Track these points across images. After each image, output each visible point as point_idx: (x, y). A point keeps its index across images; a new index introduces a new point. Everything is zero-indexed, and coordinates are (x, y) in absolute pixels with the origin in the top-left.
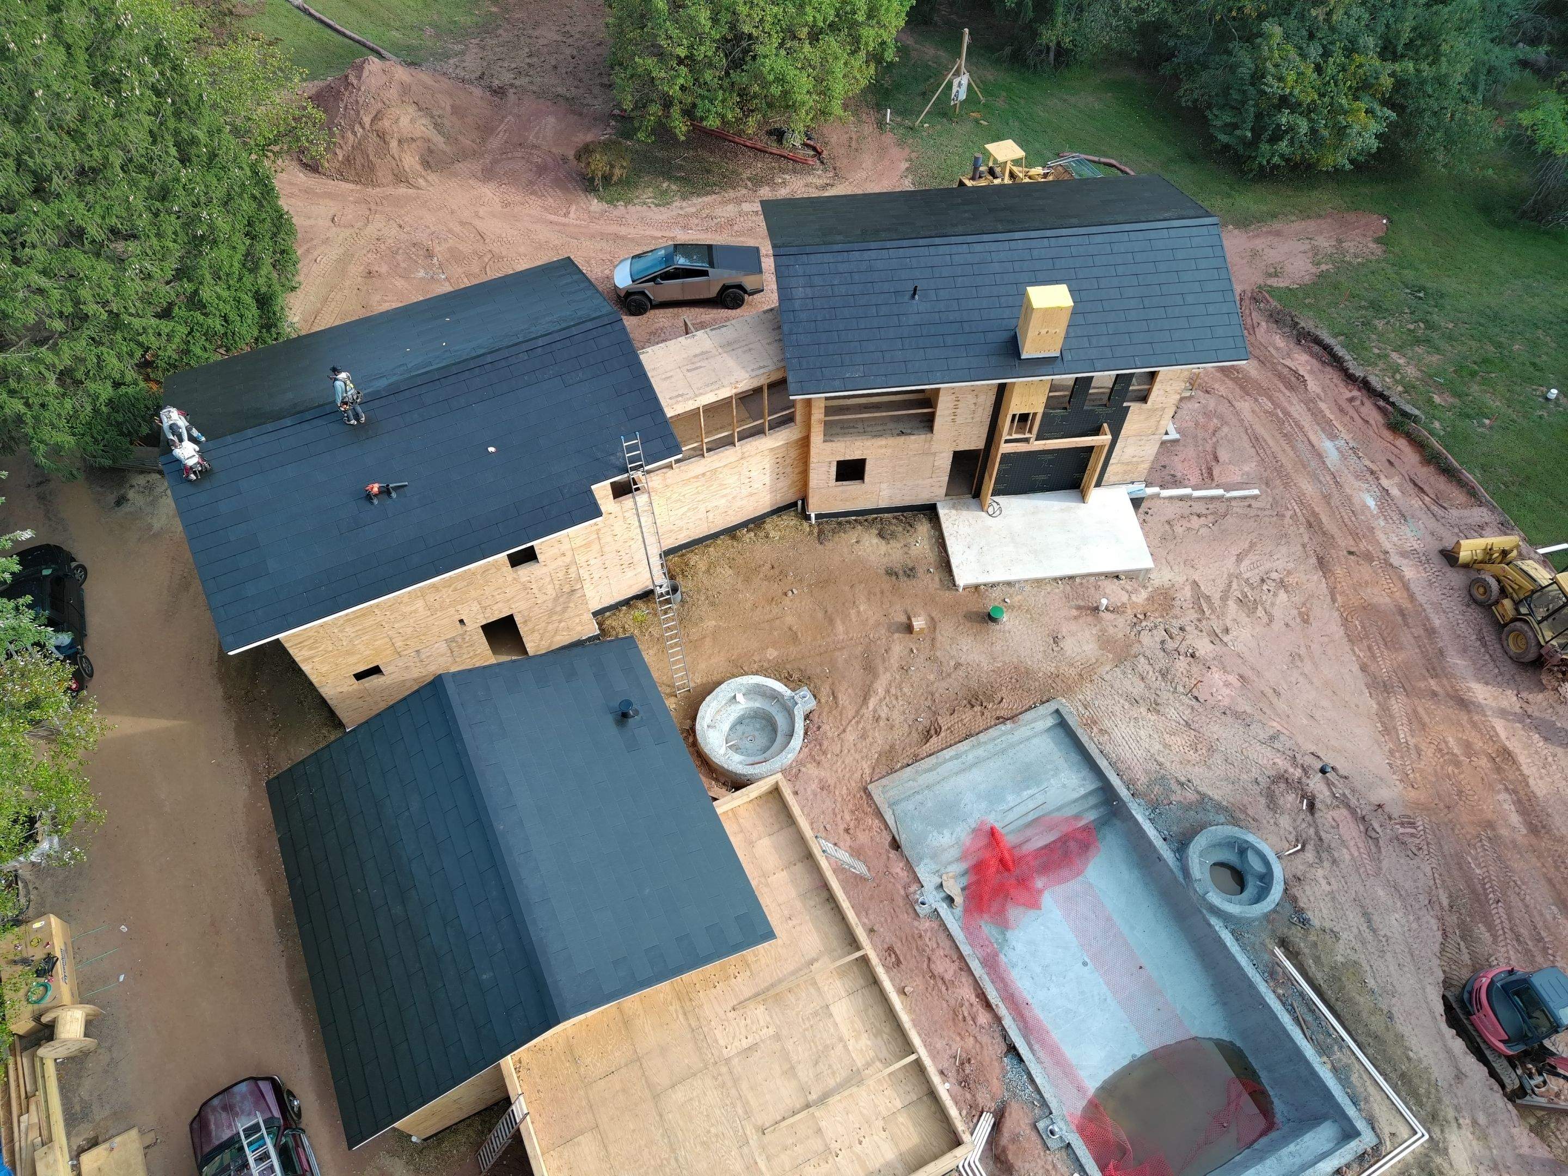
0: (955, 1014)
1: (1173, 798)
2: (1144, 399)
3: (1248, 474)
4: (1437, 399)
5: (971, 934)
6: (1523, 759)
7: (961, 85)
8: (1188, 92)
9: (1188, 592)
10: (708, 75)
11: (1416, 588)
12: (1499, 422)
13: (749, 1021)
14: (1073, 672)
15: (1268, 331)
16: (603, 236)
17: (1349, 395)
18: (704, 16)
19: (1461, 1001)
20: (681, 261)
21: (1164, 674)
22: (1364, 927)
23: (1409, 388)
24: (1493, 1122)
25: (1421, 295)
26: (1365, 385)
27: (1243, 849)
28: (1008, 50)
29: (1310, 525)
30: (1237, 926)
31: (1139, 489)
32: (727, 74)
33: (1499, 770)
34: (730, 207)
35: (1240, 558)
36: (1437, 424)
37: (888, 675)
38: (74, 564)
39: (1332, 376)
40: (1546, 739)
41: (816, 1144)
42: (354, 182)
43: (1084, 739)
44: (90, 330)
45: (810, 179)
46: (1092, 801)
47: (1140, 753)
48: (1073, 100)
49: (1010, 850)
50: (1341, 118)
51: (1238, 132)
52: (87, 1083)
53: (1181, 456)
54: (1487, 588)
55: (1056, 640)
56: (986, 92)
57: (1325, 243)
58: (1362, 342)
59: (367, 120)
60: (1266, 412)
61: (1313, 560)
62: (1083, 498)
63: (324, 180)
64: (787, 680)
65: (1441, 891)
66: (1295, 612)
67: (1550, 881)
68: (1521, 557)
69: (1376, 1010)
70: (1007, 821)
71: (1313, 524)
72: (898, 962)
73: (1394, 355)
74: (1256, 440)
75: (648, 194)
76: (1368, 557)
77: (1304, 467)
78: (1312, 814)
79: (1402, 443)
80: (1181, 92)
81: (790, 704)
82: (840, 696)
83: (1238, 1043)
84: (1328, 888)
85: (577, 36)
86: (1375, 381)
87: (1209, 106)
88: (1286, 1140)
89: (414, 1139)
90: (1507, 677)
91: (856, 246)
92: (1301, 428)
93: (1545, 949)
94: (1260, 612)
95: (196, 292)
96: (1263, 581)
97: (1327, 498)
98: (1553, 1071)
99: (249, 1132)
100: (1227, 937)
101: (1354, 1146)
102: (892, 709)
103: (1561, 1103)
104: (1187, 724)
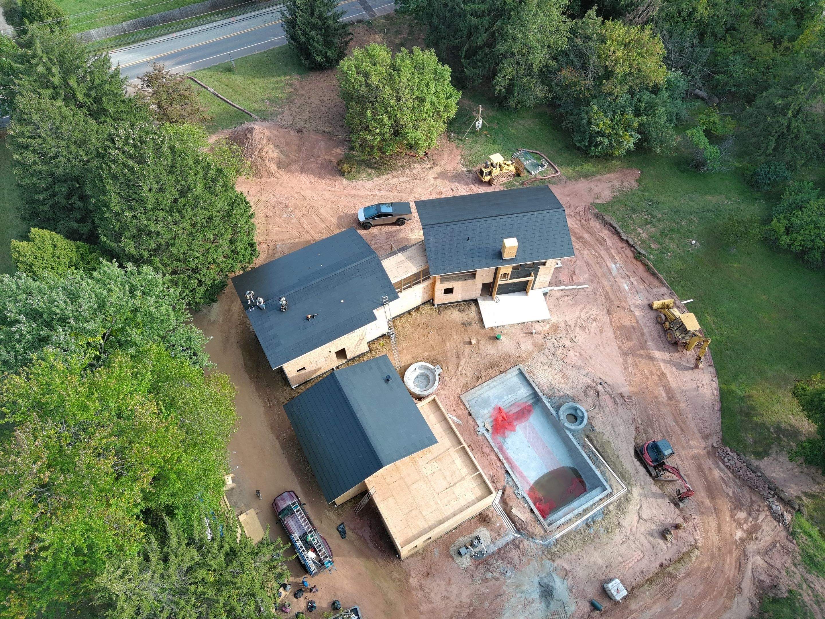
0: (491, 462)
1: (556, 395)
2: (544, 265)
3: (585, 279)
4: (653, 246)
6: (668, 375)
7: (479, 123)
8: (566, 124)
9: (563, 324)
11: (638, 319)
12: (674, 254)
13: (432, 466)
14: (524, 355)
15: (594, 222)
16: (350, 196)
17: (621, 246)
19: (640, 451)
21: (554, 354)
22: (612, 431)
23: (643, 242)
24: (646, 484)
25: (651, 203)
26: (627, 242)
27: (576, 409)
28: (497, 104)
29: (605, 297)
30: (574, 433)
31: (546, 289)
33: (660, 379)
34: (395, 180)
35: (581, 311)
36: (652, 256)
37: (464, 359)
39: (616, 238)
40: (677, 369)
41: (453, 496)
42: (253, 176)
43: (528, 378)
45: (425, 165)
46: (531, 397)
47: (546, 381)
48: (522, 123)
49: (506, 414)
50: (620, 139)
51: (583, 143)
52: (234, 497)
53: (562, 273)
54: (661, 319)
55: (518, 345)
56: (489, 122)
57: (616, 184)
58: (627, 224)
59: (256, 153)
60: (592, 254)
61: (606, 310)
62: (527, 294)
64: (432, 363)
65: (638, 419)
66: (598, 329)
67: (673, 414)
68: (673, 307)
69: (614, 454)
71: (607, 297)
72: (473, 449)
73: (639, 229)
74: (588, 265)
75: (364, 175)
76: (624, 308)
77: (605, 275)
78: (598, 397)
79: (639, 264)
81: (433, 371)
82: (449, 367)
84: (602, 420)
85: (327, 102)
86: (631, 241)
87: (573, 131)
89: (338, 505)
90: (666, 348)
92: (604, 260)
94: (587, 330)
96: (588, 319)
97: (612, 287)
98: (666, 470)
99: (293, 504)
100: (571, 436)
101: (605, 493)
102: (466, 370)
103: (668, 479)
104: (561, 371)
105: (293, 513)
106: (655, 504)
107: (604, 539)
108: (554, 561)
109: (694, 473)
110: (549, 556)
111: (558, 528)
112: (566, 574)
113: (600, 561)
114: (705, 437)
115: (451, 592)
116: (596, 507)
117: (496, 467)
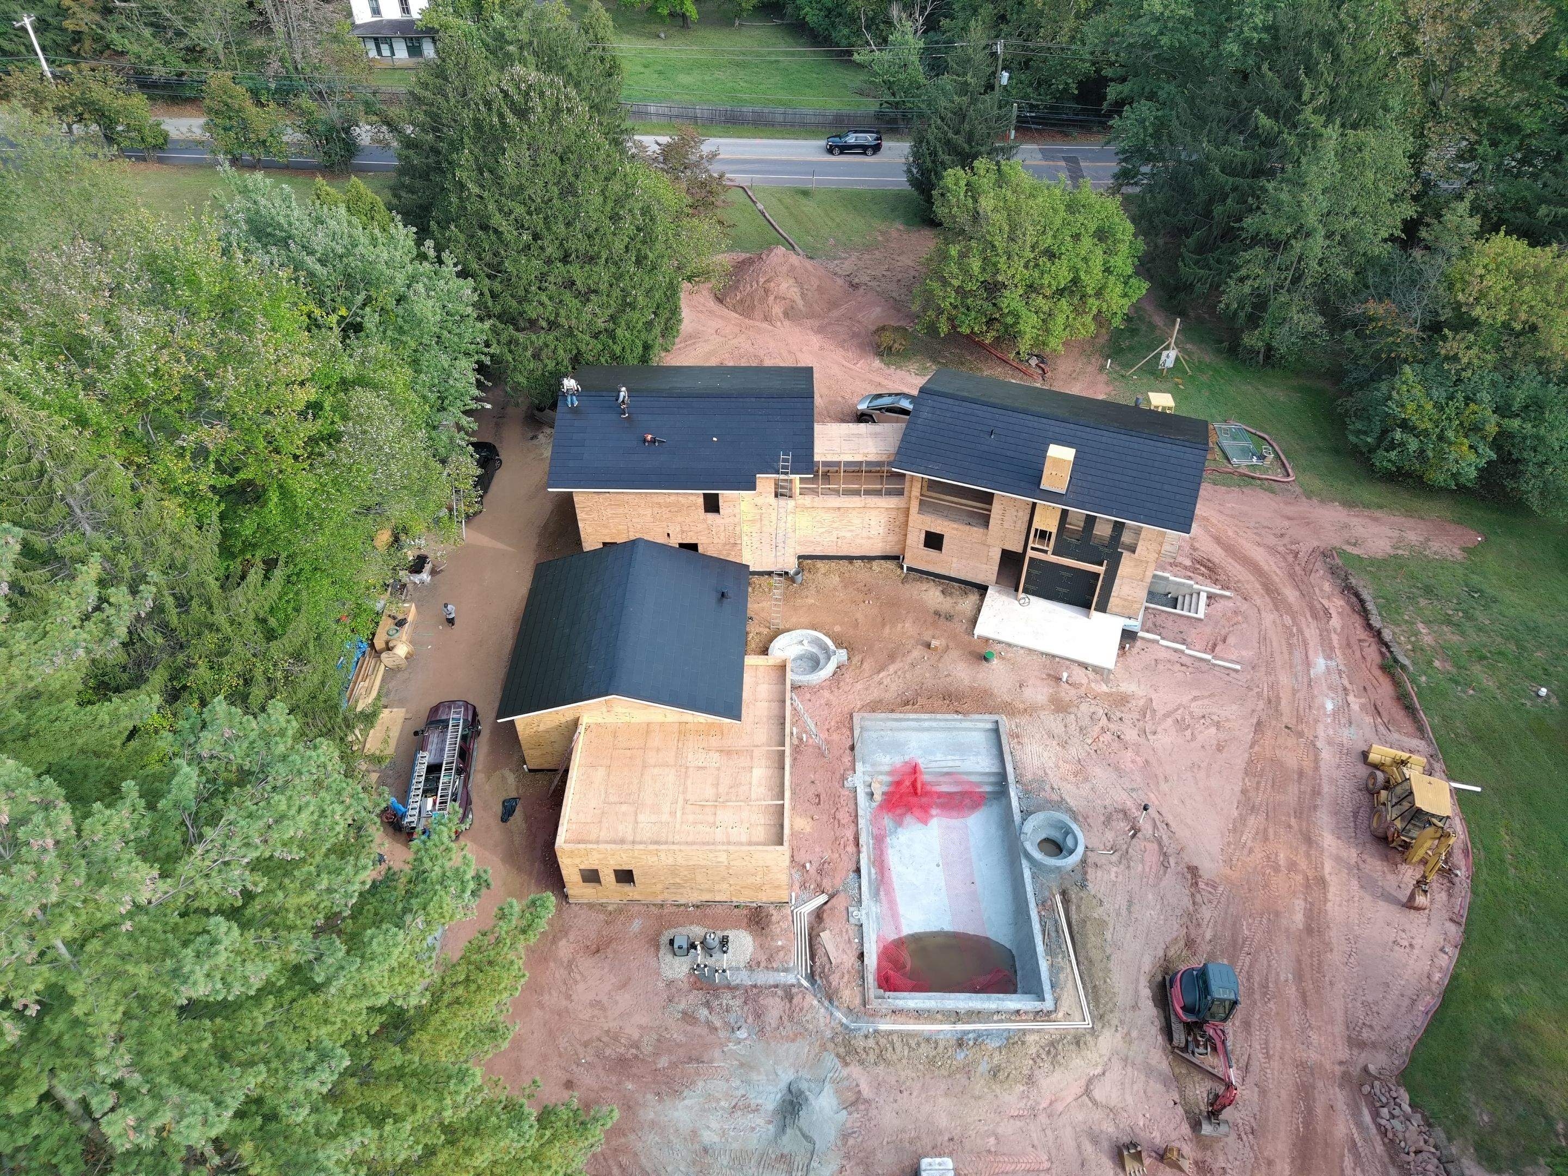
0: (836, 840)
1: (1042, 793)
2: (1133, 550)
3: (1242, 656)
4: (1437, 664)
5: (873, 819)
6: (1333, 891)
7: (1169, 357)
9: (1141, 703)
11: (1322, 765)
12: (1481, 695)
13: (708, 756)
14: (1021, 706)
15: (1322, 578)
17: (1361, 636)
18: (975, 265)
21: (1082, 728)
22: (1124, 908)
23: (1417, 649)
24: (1142, 1038)
25: (1476, 595)
26: (1378, 634)
27: (1068, 832)
29: (1270, 702)
30: (1036, 867)
31: (1135, 625)
33: (1308, 887)
36: (1423, 678)
37: (901, 664)
38: (497, 458)
39: (1358, 621)
40: (1362, 887)
42: (739, 314)
43: (1005, 743)
44: (557, 332)
46: (992, 779)
47: (1037, 764)
48: (1264, 390)
49: (923, 784)
50: (1445, 446)
51: (1364, 438)
53: (1198, 630)
54: (1376, 783)
55: (1021, 686)
56: (1194, 367)
57: (1413, 538)
58: (1397, 608)
60: (1284, 625)
61: (1255, 721)
62: (1088, 616)
63: (723, 308)
64: (838, 643)
65: (1210, 931)
66: (1215, 742)
67: (1299, 961)
69: (1102, 949)
70: (930, 766)
71: (1272, 704)
72: (819, 803)
73: (1420, 626)
74: (1263, 639)
75: (914, 367)
77: (1291, 667)
78: (1132, 839)
79: (1385, 680)
81: (832, 654)
82: (865, 664)
83: (1014, 952)
84: (1114, 878)
86: (1387, 635)
87: (1351, 415)
89: (525, 766)
90: (1361, 841)
91: (969, 400)
92: (1306, 644)
93: (1265, 994)
94: (1188, 733)
95: (614, 330)
96: (1204, 717)
97: (1294, 692)
100: (1027, 874)
101: (1038, 1005)
102: (893, 682)
103: (1211, 1071)
104: (1079, 761)
105: (446, 731)
106: (1139, 1086)
107: (979, 1086)
108: (846, 1064)
109: (1284, 1094)
110: (842, 1050)
111: (894, 1012)
112: (855, 1101)
113: (943, 1121)
114: (1355, 1043)
115: (617, 1003)
116: (1001, 1021)
117: (842, 852)
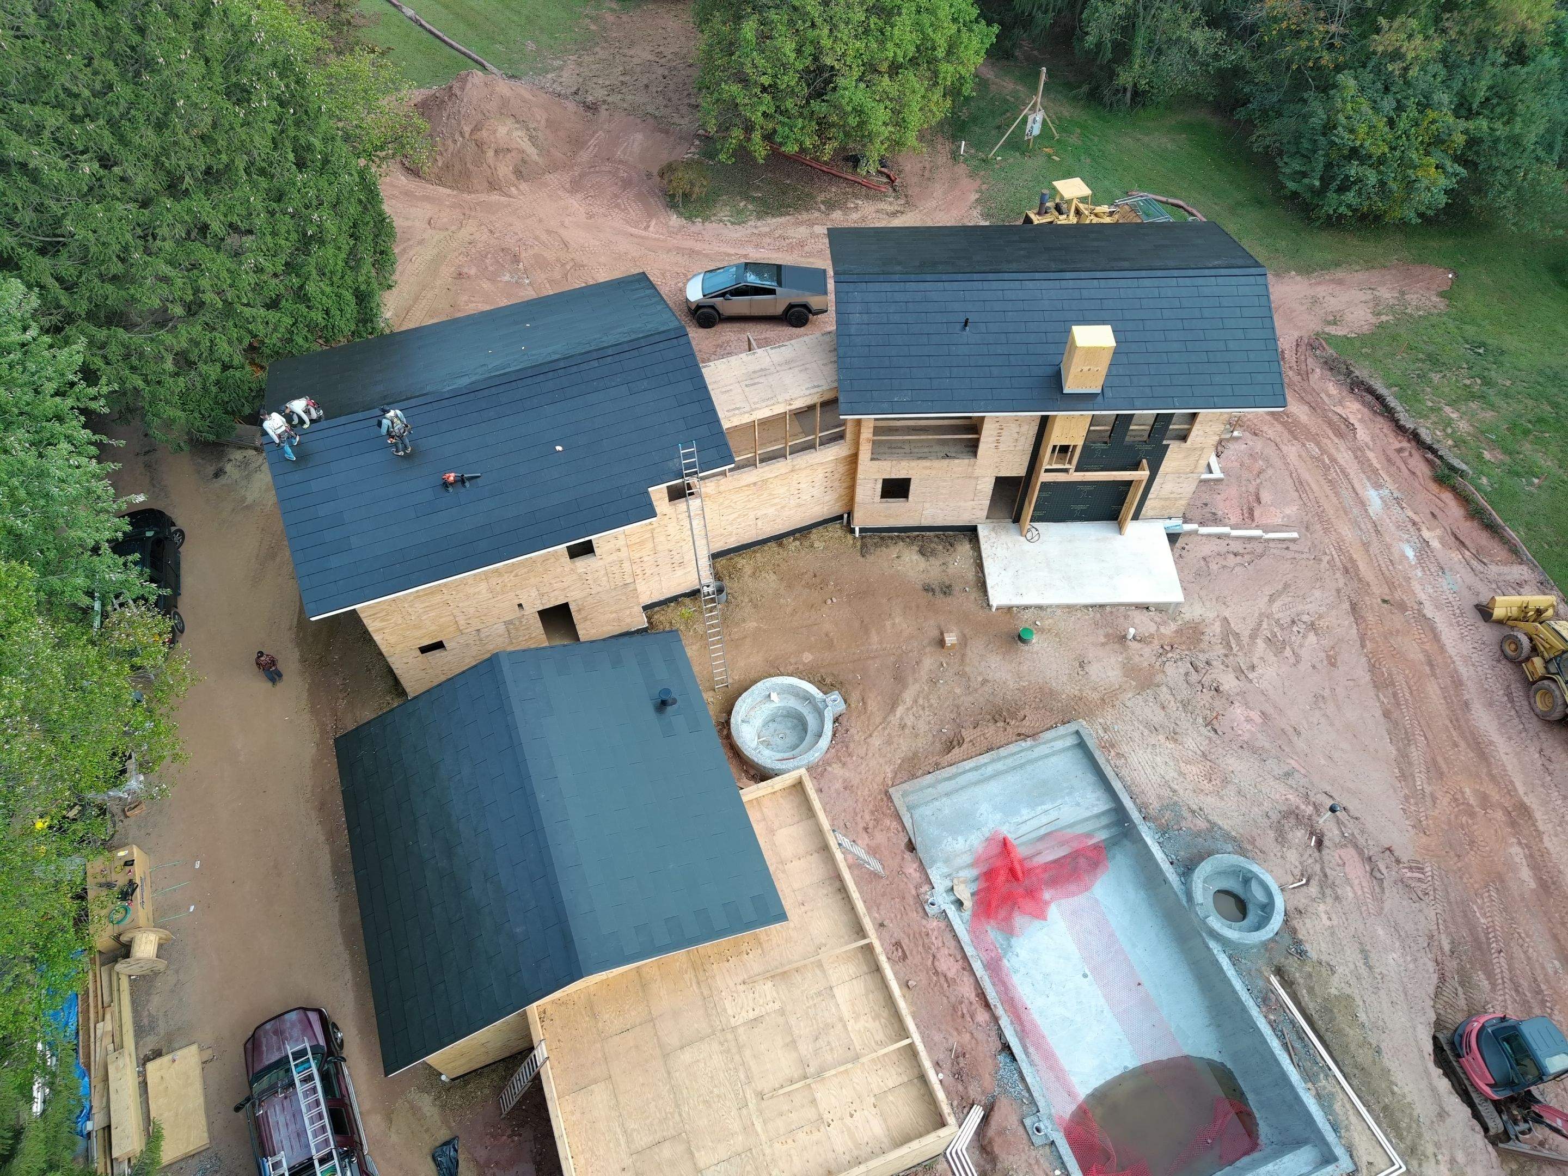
0: (954, 1009)
1: (1183, 824)
2: (1184, 438)
3: (1289, 516)
4: (1487, 455)
5: (977, 937)
6: (1539, 815)
7: (1035, 122)
8: (1261, 139)
9: (1217, 627)
10: (789, 104)
11: (1447, 641)
12: (1548, 482)
13: (757, 995)
14: (1096, 696)
15: (1321, 378)
16: (680, 250)
17: (1398, 445)
18: (789, 48)
19: (1452, 1044)
20: (752, 279)
21: (1185, 704)
22: (1360, 964)
23: (1459, 443)
25: (1481, 351)
26: (1415, 437)
27: (1247, 879)
28: (1085, 88)
29: (1347, 571)
30: (1236, 952)
31: (1176, 524)
32: (808, 102)
33: (1513, 824)
34: (803, 229)
35: (1272, 599)
36: (1484, 480)
37: (917, 686)
38: (173, 529)
39: (1382, 424)
41: (810, 1113)
42: (451, 187)
43: (1101, 761)
44: (205, 316)
45: (881, 206)
46: (1105, 821)
47: (1155, 779)
48: (1146, 139)
49: (1021, 862)
50: (1410, 172)
51: (1306, 181)
52: (156, 1000)
53: (1223, 496)
55: (1082, 665)
56: (1062, 129)
57: (1387, 294)
58: (1415, 394)
59: (467, 129)
60: (1312, 457)
61: (1346, 606)
62: (1120, 529)
63: (423, 184)
64: (822, 685)
65: (1443, 936)
66: (1323, 655)
67: (1555, 937)
68: (1557, 616)
69: (1365, 1043)
70: (1020, 832)
71: (1350, 571)
72: (904, 957)
73: (1448, 409)
74: (1300, 485)
75: (724, 213)
77: (1346, 513)
78: (1320, 851)
79: (1448, 497)
80: (1254, 138)
81: (821, 705)
82: (869, 702)
84: (1328, 923)
85: (670, 57)
86: (1425, 434)
87: (1281, 154)
88: (1266, 1160)
89: (443, 1078)
90: (1532, 733)
91: (913, 277)
92: (1346, 476)
93: (1543, 1002)
94: (1288, 652)
95: (301, 287)
96: (1293, 622)
97: (1366, 546)
98: (1538, 1119)
99: (297, 1055)
100: (1224, 961)
102: (918, 718)
103: (1545, 1153)
104: (1204, 755)
105: (292, 1084)
117: (973, 1027)
